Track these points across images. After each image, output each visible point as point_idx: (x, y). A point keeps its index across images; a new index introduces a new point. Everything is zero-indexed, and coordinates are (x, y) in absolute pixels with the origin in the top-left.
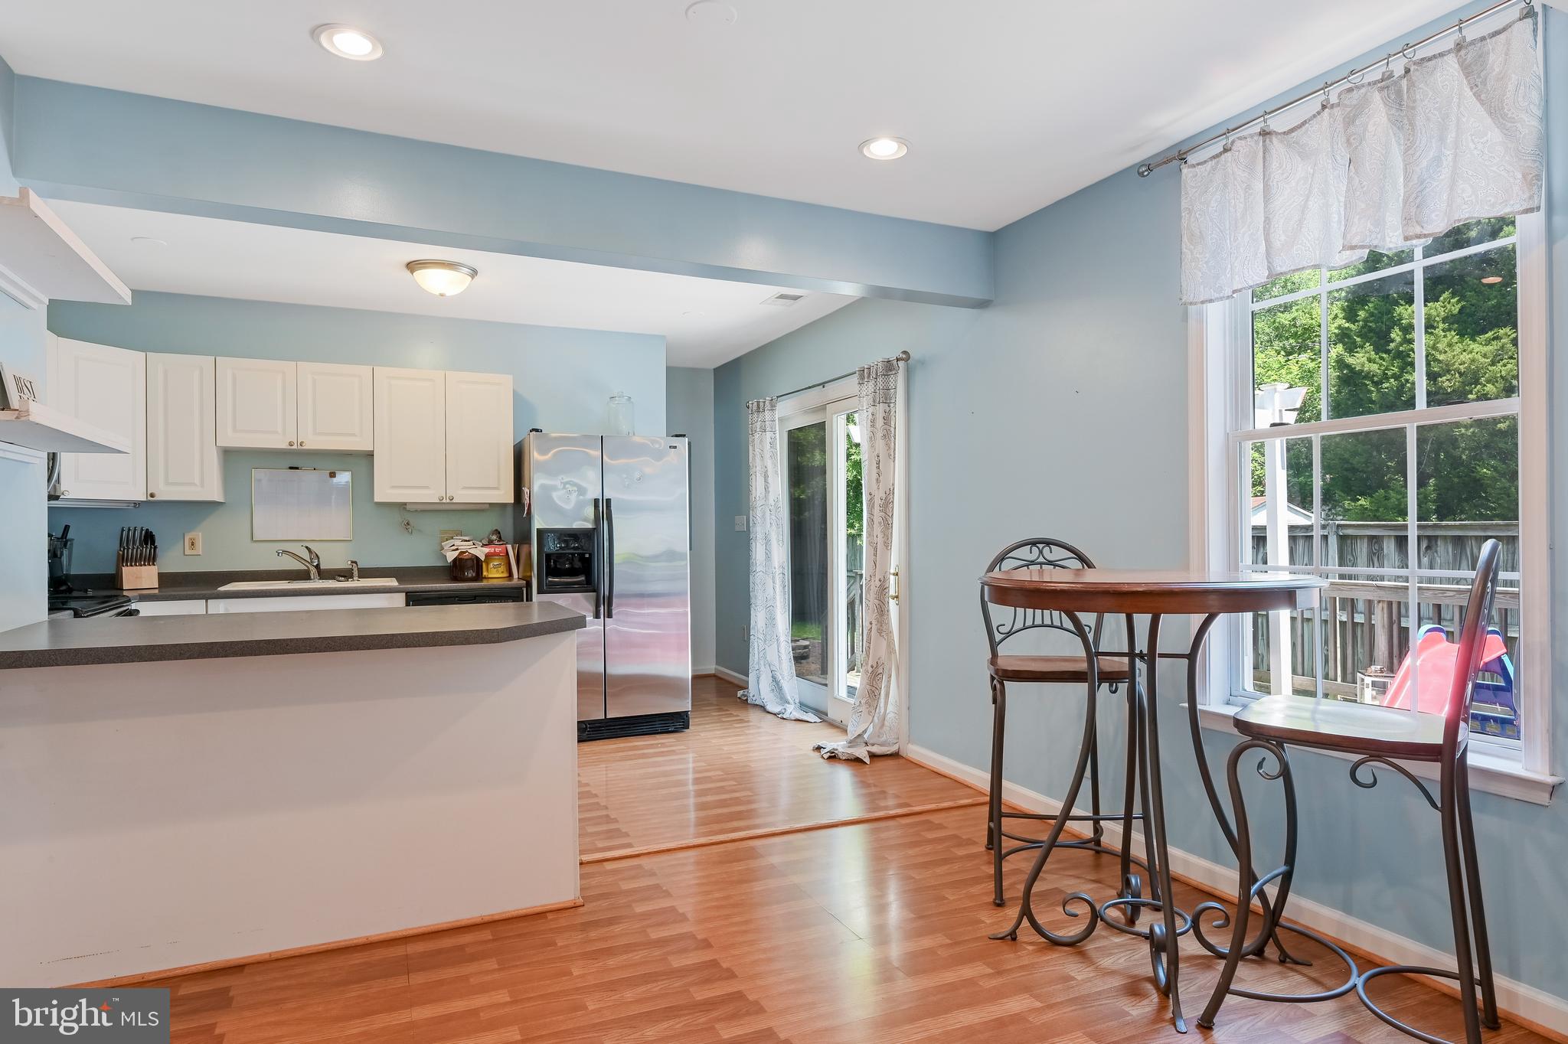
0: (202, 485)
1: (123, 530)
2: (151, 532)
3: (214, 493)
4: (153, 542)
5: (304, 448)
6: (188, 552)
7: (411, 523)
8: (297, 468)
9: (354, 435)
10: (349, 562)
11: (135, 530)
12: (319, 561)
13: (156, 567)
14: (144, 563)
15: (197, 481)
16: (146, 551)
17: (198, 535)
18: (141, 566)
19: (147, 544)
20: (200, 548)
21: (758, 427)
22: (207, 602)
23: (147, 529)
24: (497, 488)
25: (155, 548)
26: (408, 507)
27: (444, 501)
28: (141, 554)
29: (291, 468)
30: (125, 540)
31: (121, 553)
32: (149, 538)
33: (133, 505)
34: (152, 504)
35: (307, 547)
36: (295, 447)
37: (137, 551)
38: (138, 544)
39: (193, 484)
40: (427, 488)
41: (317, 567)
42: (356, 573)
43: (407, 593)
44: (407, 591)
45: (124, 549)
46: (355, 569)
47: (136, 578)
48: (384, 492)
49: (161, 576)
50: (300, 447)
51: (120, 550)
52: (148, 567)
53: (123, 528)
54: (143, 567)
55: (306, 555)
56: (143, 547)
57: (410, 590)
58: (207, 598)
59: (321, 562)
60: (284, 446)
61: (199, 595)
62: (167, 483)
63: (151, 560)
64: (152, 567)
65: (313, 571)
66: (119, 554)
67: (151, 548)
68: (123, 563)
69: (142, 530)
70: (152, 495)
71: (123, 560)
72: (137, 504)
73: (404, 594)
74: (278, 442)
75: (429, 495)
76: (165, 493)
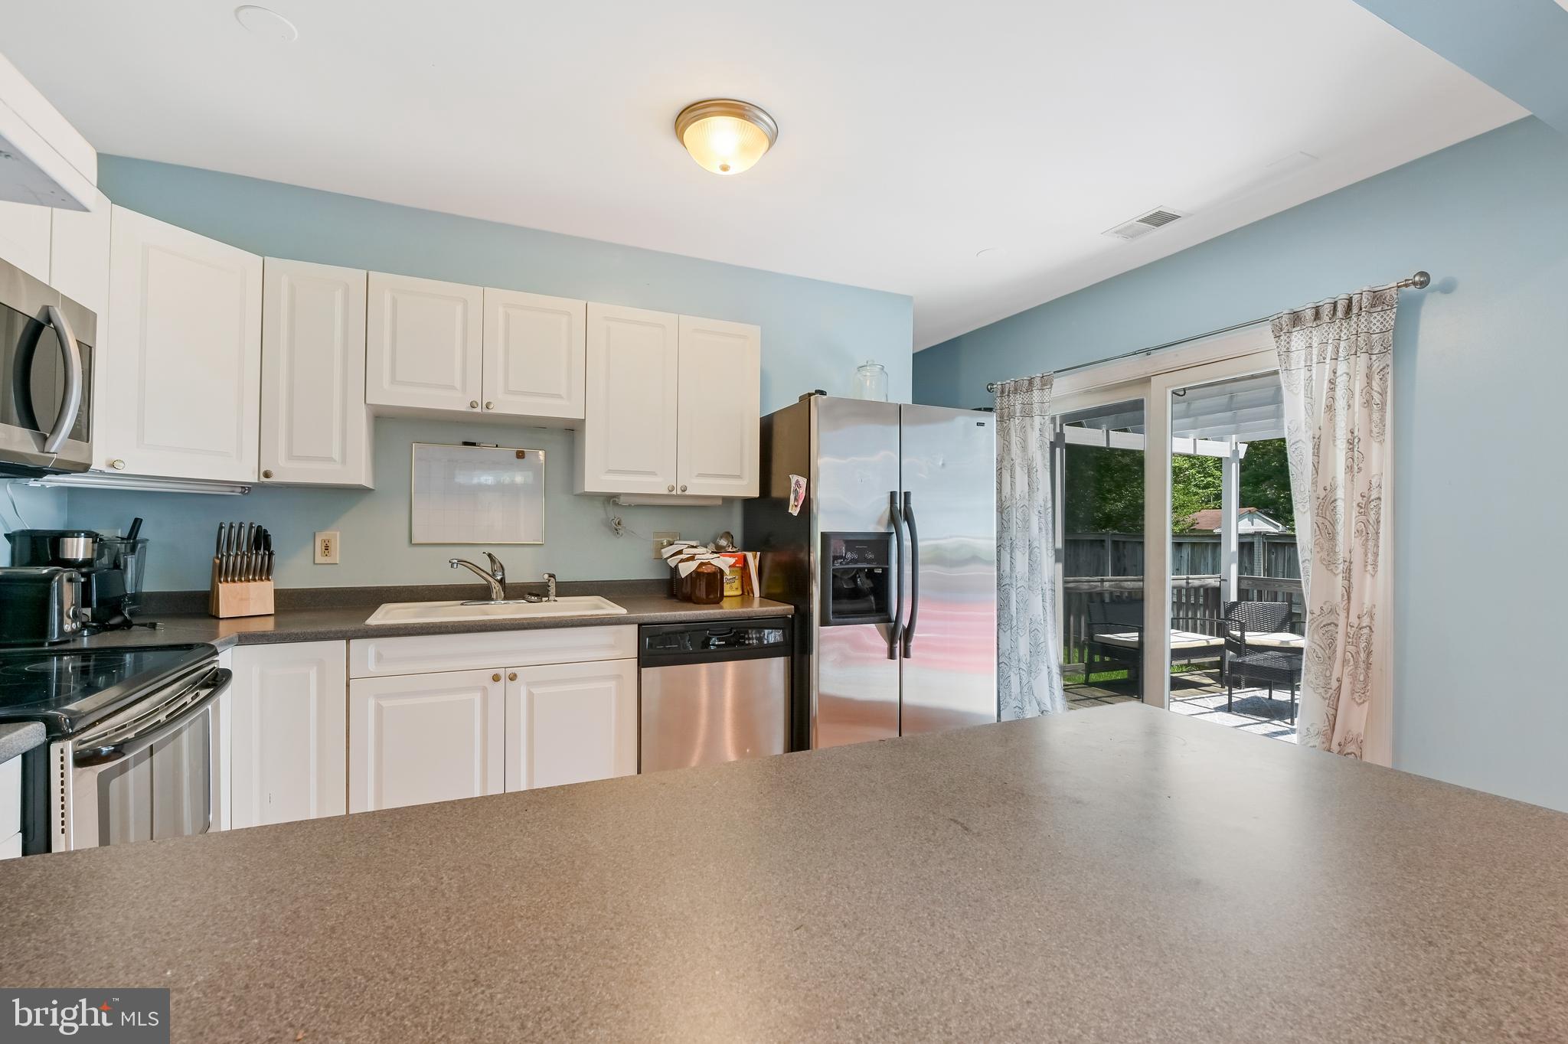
0: (344, 461)
1: (221, 528)
2: (265, 531)
3: (359, 474)
4: (268, 546)
5: (490, 411)
6: (319, 559)
7: (623, 522)
8: (474, 444)
9: (559, 396)
10: (546, 576)
11: (240, 527)
12: (503, 574)
13: (272, 583)
14: (254, 575)
15: (336, 455)
16: (256, 559)
17: (335, 535)
18: (249, 581)
19: (258, 548)
20: (336, 556)
21: (1018, 411)
22: (348, 643)
23: (259, 527)
24: (739, 477)
25: (271, 554)
26: (622, 500)
27: (674, 493)
28: (249, 564)
29: (466, 444)
30: (224, 542)
31: (218, 561)
32: (261, 540)
33: (240, 490)
34: (264, 489)
35: (490, 555)
36: (478, 410)
37: (242, 558)
38: (244, 548)
39: (330, 459)
40: (653, 473)
41: (502, 581)
42: (553, 590)
43: (640, 625)
44: (641, 622)
45: (222, 555)
46: (552, 585)
47: (242, 599)
48: (597, 478)
49: (278, 594)
50: (485, 410)
51: (218, 558)
52: (259, 584)
53: (221, 524)
54: (252, 584)
55: (486, 565)
56: (252, 554)
57: (646, 620)
58: (348, 637)
59: (506, 575)
60: (464, 407)
61: (336, 632)
62: (291, 457)
63: (265, 572)
64: (266, 583)
65: (496, 587)
66: (214, 562)
67: (265, 554)
68: (220, 576)
69: (251, 527)
70: (267, 475)
71: (221, 572)
72: (247, 489)
73: (636, 627)
74: (456, 402)
75: (656, 485)
76: (287, 472)
